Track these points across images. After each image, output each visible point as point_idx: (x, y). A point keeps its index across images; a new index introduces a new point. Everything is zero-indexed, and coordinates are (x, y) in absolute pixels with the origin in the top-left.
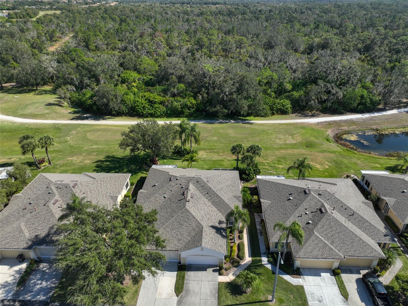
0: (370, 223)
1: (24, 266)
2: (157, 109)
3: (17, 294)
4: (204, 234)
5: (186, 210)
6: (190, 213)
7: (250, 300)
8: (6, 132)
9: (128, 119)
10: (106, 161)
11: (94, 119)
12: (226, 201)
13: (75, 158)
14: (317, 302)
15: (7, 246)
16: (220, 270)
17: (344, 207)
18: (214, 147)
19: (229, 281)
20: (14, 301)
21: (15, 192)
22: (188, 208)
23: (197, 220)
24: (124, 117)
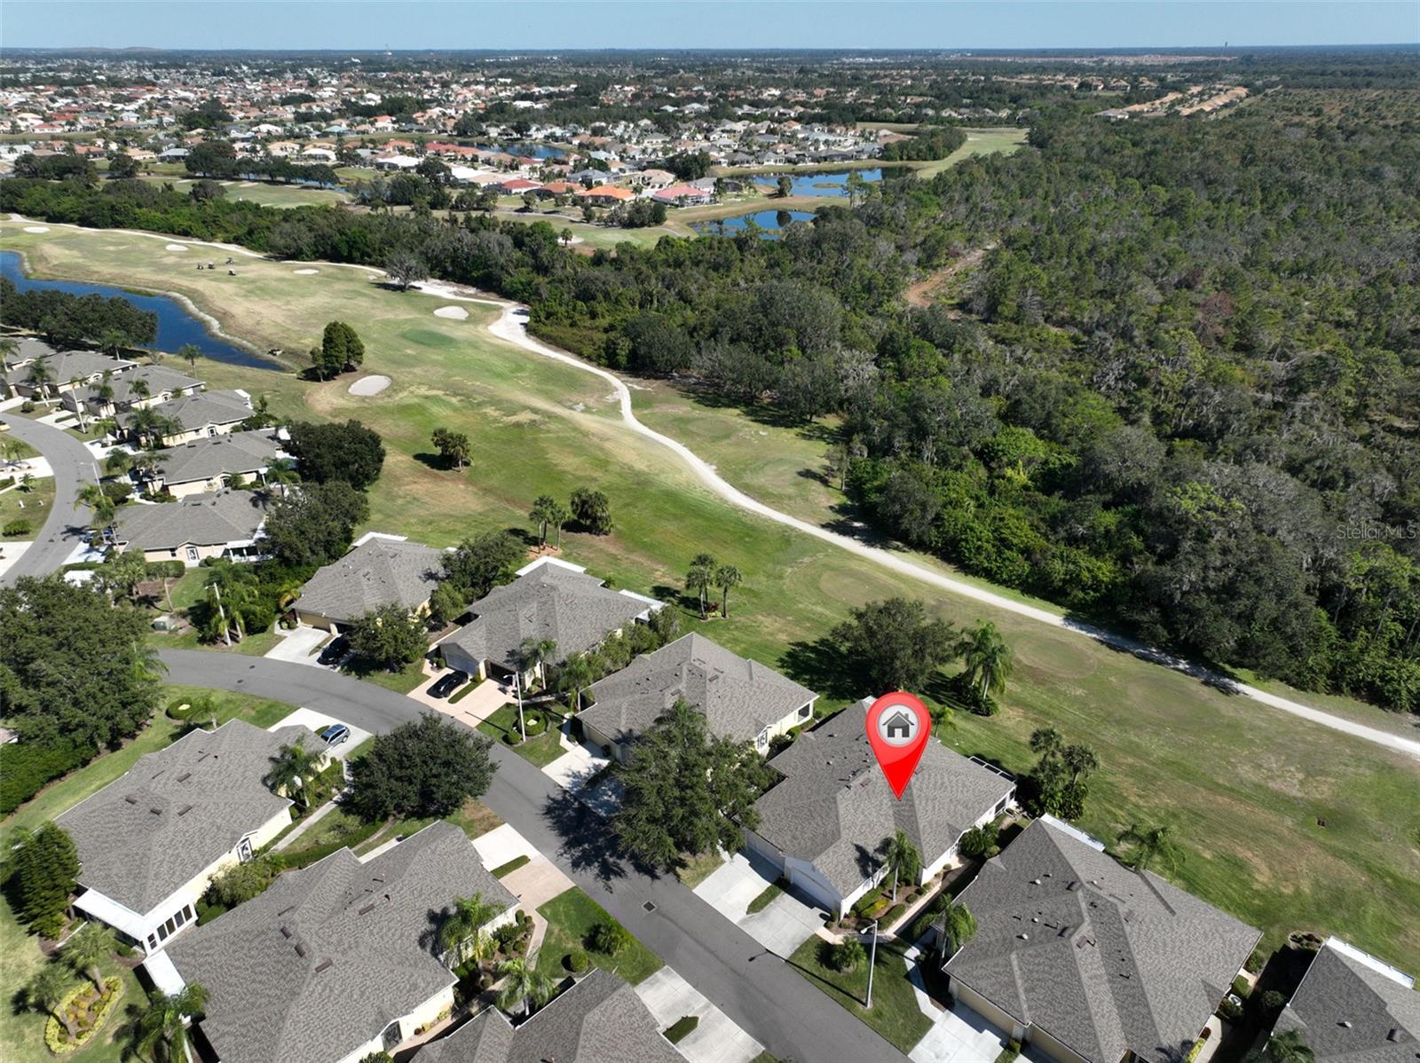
0: (1150, 1013)
1: (605, 763)
2: (1007, 563)
3: (581, 793)
4: (831, 849)
5: (834, 798)
6: (836, 807)
7: (837, 983)
8: (703, 517)
9: (935, 564)
10: (813, 649)
11: (864, 541)
12: (922, 823)
13: (767, 621)
14: (933, 1055)
15: (597, 726)
16: (830, 918)
17: (1124, 954)
18: (1056, 713)
19: (830, 941)
20: (576, 799)
21: (644, 651)
22: (839, 797)
23: (838, 824)
24: (929, 557)
